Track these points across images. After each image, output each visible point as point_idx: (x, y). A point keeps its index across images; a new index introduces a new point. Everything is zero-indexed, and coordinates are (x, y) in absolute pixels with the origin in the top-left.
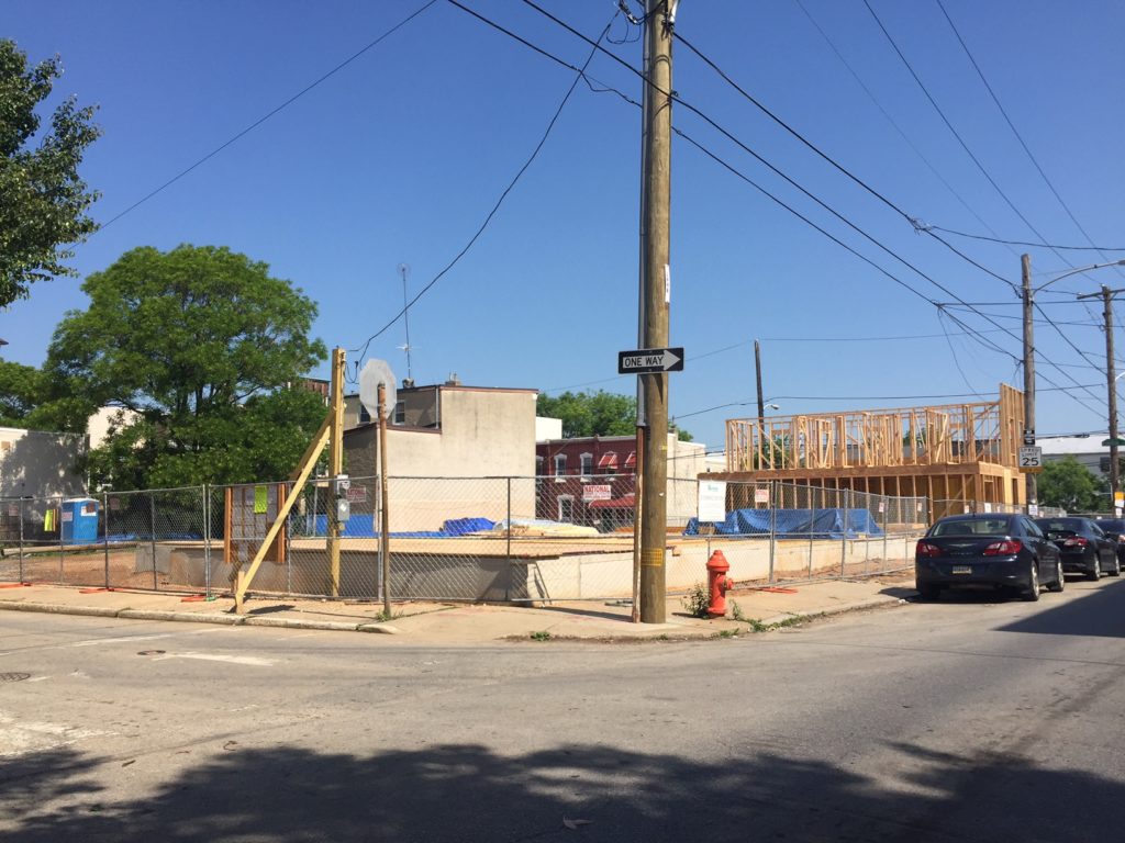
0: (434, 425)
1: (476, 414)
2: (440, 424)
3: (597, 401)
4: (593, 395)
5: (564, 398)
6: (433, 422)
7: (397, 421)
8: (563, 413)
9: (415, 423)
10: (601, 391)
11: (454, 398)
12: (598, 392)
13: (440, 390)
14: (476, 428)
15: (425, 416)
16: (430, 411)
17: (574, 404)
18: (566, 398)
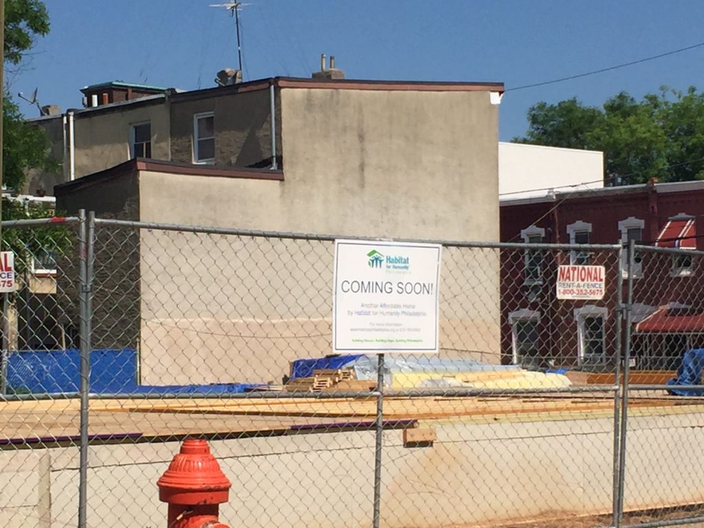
0: (268, 162)
1: (361, 137)
2: (280, 160)
3: (683, 111)
4: (673, 99)
5: (612, 108)
6: (266, 156)
7: (200, 158)
8: (605, 138)
9: (234, 160)
10: (693, 90)
11: (309, 103)
12: (686, 94)
13: (278, 89)
14: (362, 167)
15: (252, 144)
16: (260, 134)
17: (632, 119)
18: (620, 108)
